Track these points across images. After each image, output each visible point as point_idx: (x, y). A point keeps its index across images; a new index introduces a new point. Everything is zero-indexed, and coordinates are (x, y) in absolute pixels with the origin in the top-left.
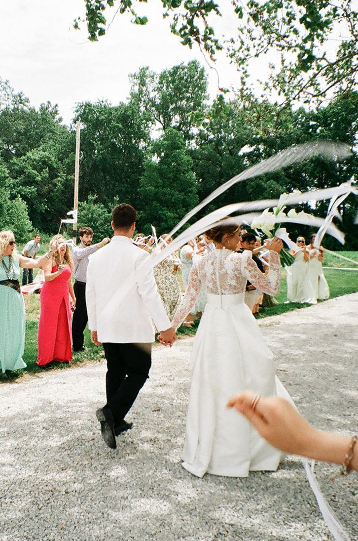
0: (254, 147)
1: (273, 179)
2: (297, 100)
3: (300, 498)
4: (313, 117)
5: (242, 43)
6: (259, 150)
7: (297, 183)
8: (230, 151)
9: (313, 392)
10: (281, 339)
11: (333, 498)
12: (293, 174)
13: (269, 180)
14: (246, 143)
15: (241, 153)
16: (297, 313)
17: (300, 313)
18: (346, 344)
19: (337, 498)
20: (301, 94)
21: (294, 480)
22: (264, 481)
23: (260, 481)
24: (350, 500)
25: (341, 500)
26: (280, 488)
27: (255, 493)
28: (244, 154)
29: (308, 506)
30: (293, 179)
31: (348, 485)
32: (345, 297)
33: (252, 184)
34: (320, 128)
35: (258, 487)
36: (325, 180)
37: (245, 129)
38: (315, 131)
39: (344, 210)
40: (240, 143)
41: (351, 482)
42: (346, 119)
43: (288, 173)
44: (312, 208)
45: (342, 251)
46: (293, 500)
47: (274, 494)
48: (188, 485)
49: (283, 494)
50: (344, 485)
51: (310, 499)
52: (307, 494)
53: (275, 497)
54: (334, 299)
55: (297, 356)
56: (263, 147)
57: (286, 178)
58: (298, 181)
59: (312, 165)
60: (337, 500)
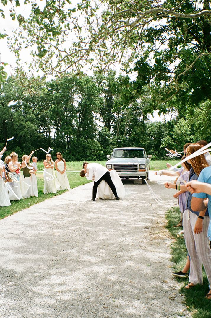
0: (16, 102)
1: (29, 121)
2: (51, 75)
3: (86, 309)
4: (50, 85)
5: (16, 40)
6: (20, 103)
7: (43, 123)
8: (2, 104)
9: (76, 245)
10: (50, 215)
11: (104, 306)
12: (40, 118)
13: (27, 121)
14: (12, 100)
15: (9, 105)
16: (55, 199)
17: (57, 198)
18: (87, 215)
19: (106, 305)
20: (53, 71)
21: (80, 300)
22: (63, 303)
23: (61, 304)
24: (113, 305)
25: (108, 306)
26: (73, 306)
27: (60, 312)
28: (11, 106)
29: (92, 313)
30: (41, 121)
31: (110, 297)
32: (79, 187)
33: (17, 124)
34: (54, 92)
35: (61, 308)
36: (59, 121)
37: (11, 90)
38: (52, 93)
39: (70, 138)
40: (9, 99)
41: (111, 294)
42: (68, 87)
43: (37, 118)
44: (52, 137)
45: (70, 161)
46: (82, 312)
47: (71, 311)
48: (18, 316)
49: (76, 309)
50: (108, 297)
51: (92, 309)
52: (89, 307)
53: (72, 312)
54: (74, 189)
55: (62, 224)
56: (22, 102)
57: (36, 120)
58: (43, 122)
59: (51, 113)
60: (106, 307)
